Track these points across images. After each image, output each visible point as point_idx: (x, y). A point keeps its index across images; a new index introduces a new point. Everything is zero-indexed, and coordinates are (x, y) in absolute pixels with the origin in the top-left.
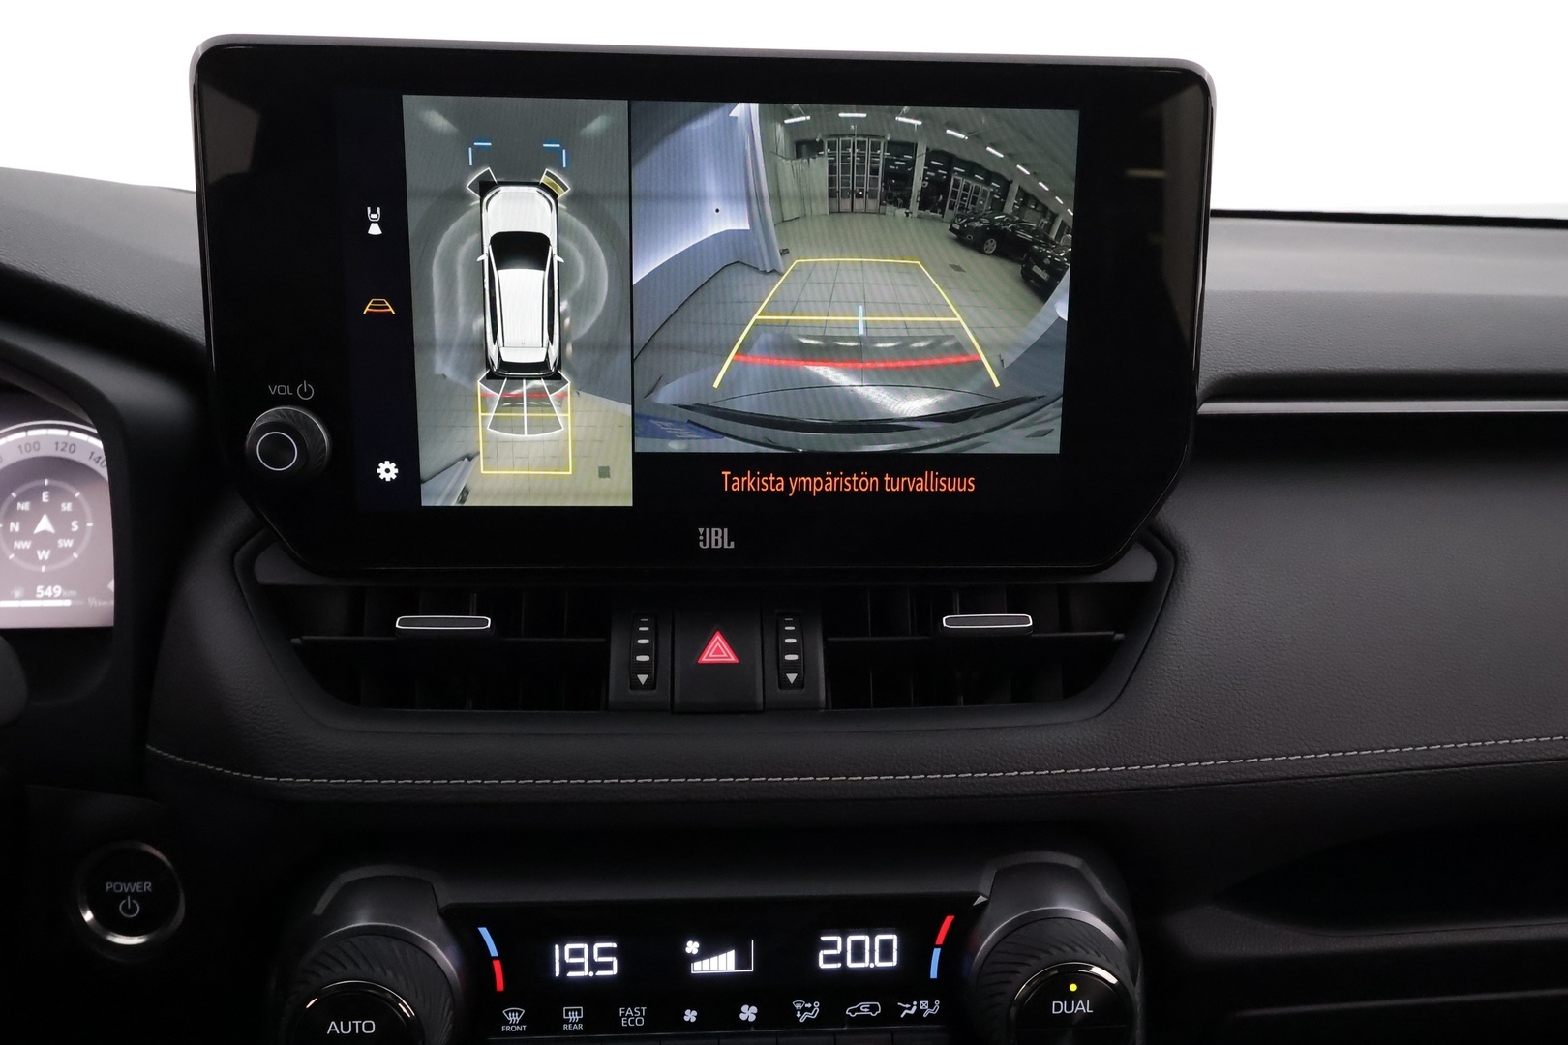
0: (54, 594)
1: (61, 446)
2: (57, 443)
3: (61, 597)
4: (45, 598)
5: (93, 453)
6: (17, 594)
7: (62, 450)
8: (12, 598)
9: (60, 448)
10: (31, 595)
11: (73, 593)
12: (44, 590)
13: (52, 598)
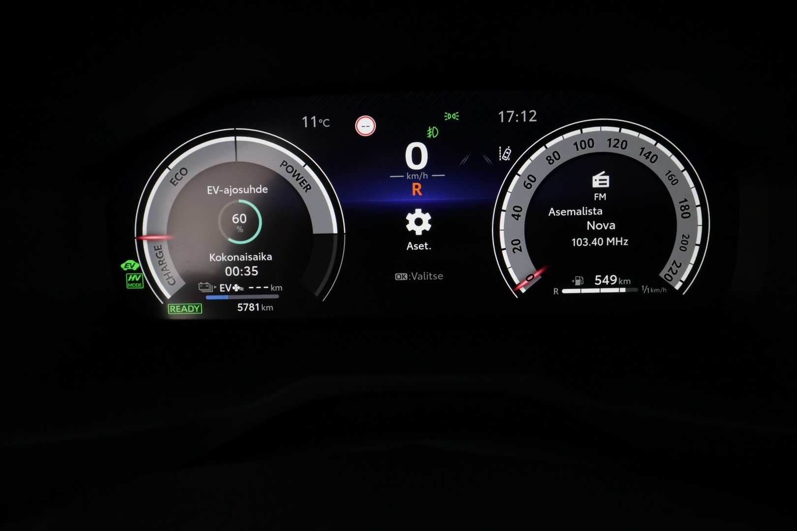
0: (611, 282)
1: (613, 143)
2: (610, 140)
3: (617, 285)
4: (603, 286)
5: (643, 149)
6: (578, 282)
7: (615, 146)
8: (573, 286)
9: (612, 145)
10: (590, 284)
11: (628, 281)
12: (602, 279)
13: (609, 286)
